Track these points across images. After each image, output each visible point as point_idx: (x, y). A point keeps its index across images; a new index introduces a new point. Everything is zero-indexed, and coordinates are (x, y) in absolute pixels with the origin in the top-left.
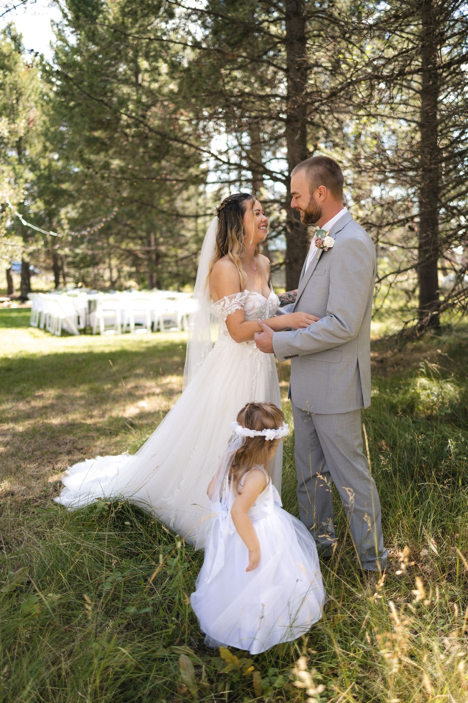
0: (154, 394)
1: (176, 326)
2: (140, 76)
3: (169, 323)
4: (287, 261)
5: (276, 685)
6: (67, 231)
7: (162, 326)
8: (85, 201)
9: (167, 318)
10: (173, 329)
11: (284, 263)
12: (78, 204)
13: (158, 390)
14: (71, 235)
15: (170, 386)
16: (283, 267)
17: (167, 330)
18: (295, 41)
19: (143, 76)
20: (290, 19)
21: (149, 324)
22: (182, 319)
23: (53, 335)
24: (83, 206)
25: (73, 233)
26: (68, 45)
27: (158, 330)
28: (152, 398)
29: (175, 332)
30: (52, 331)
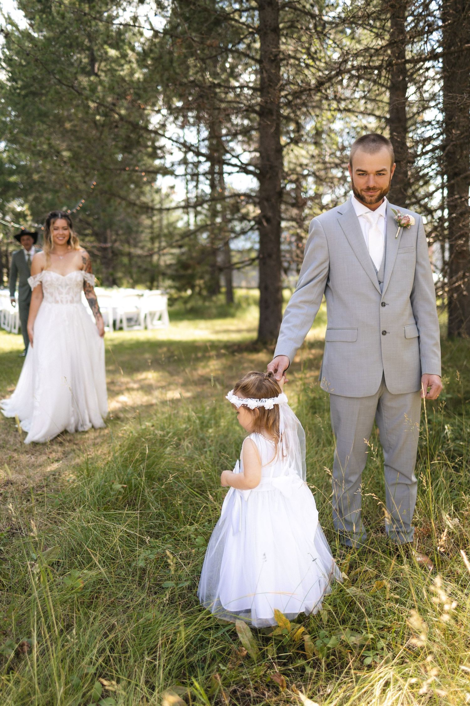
0: (133, 389)
1: (139, 325)
2: (96, 66)
3: (132, 321)
4: (261, 256)
5: (329, 645)
6: (29, 223)
7: (125, 324)
8: (38, 194)
9: (129, 316)
10: (136, 328)
11: (258, 258)
12: (30, 198)
13: (136, 386)
14: (34, 227)
15: (147, 382)
16: (257, 262)
17: (130, 329)
18: (269, 31)
19: (99, 65)
20: (264, 9)
21: (111, 323)
22: (145, 317)
23: (10, 332)
24: (35, 199)
25: (36, 225)
26: (18, 29)
27: (121, 329)
28: (132, 393)
29: (138, 330)
30: (8, 329)
